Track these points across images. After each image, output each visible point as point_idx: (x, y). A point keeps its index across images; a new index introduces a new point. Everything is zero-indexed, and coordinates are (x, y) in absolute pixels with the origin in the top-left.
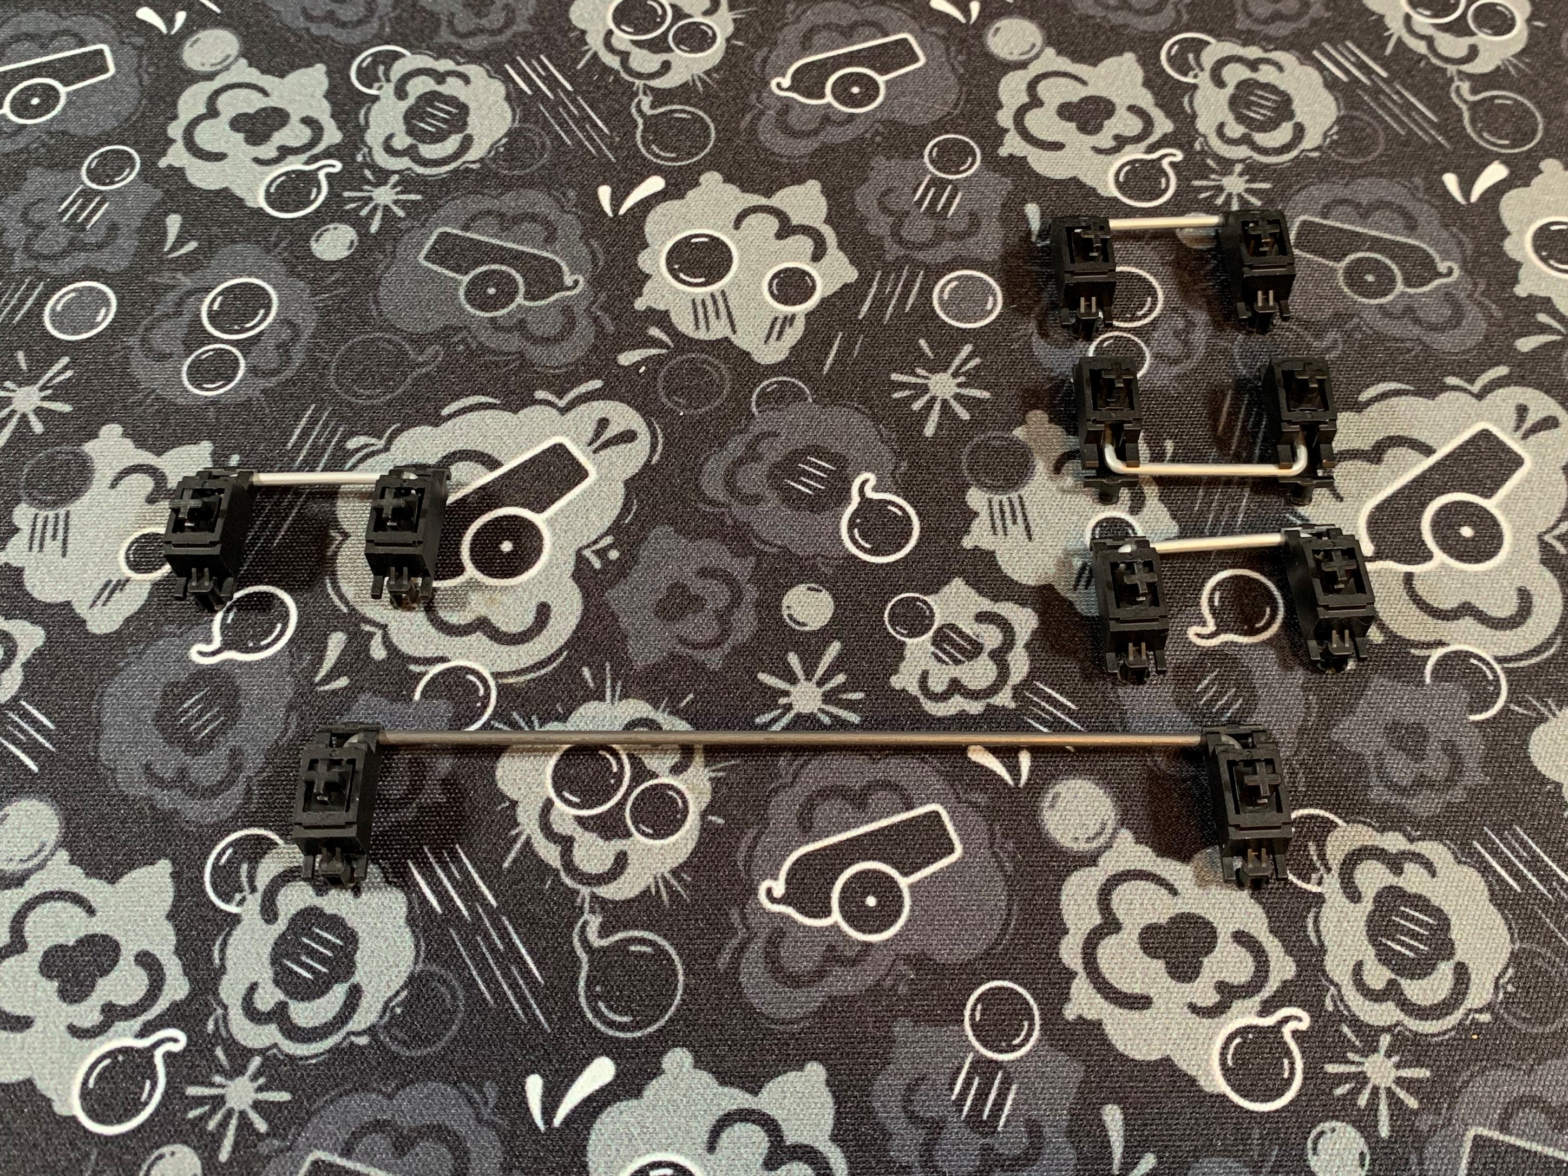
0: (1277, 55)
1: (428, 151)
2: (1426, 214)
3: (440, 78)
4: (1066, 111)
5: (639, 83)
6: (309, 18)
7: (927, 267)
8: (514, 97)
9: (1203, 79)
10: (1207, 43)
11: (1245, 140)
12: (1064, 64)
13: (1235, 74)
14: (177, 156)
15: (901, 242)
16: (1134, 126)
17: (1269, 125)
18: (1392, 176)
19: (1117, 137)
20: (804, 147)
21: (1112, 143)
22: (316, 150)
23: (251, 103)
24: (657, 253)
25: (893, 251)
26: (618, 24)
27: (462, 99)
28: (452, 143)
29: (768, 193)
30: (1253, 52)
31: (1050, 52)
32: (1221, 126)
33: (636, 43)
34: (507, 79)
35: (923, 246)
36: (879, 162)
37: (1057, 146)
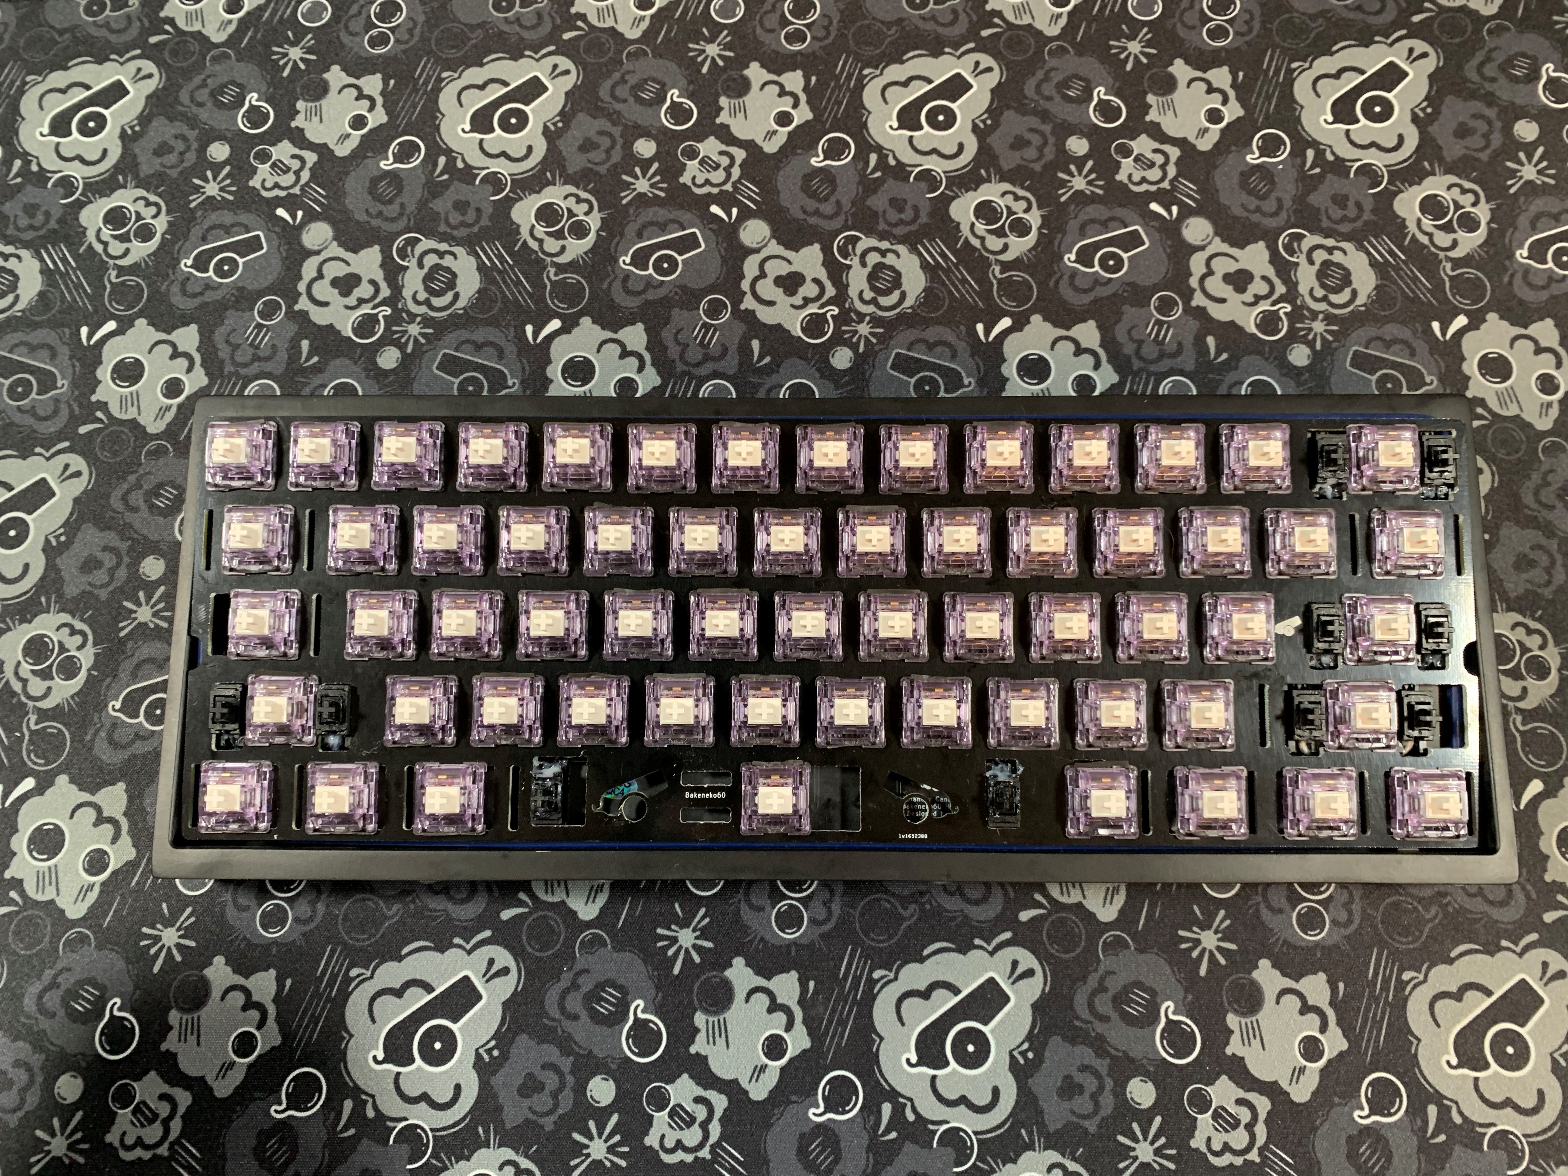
0: (1343, 245)
1: (884, 301)
2: (1422, 347)
3: (883, 253)
4: (1228, 278)
5: (992, 257)
6: (805, 212)
7: (1156, 374)
8: (925, 266)
9: (1302, 259)
10: (1304, 236)
11: (1325, 299)
12: (1225, 248)
13: (1320, 256)
14: (749, 303)
15: (1141, 358)
16: (1264, 289)
17: (1338, 290)
18: (1403, 323)
19: (1255, 296)
20: (1086, 299)
21: (1252, 300)
22: (824, 300)
23: (783, 269)
24: (1011, 365)
25: (1136, 364)
26: (977, 218)
27: (898, 268)
28: (895, 296)
29: (1068, 328)
30: (1330, 242)
31: (1217, 240)
32: (1312, 289)
33: (988, 231)
34: (920, 255)
35: (1152, 362)
36: (1126, 308)
37: (1223, 301)
